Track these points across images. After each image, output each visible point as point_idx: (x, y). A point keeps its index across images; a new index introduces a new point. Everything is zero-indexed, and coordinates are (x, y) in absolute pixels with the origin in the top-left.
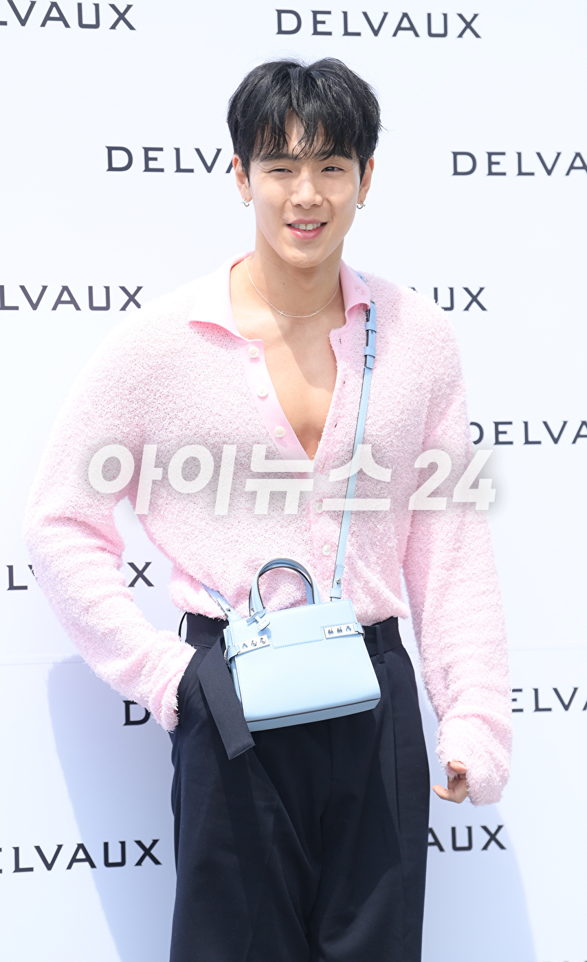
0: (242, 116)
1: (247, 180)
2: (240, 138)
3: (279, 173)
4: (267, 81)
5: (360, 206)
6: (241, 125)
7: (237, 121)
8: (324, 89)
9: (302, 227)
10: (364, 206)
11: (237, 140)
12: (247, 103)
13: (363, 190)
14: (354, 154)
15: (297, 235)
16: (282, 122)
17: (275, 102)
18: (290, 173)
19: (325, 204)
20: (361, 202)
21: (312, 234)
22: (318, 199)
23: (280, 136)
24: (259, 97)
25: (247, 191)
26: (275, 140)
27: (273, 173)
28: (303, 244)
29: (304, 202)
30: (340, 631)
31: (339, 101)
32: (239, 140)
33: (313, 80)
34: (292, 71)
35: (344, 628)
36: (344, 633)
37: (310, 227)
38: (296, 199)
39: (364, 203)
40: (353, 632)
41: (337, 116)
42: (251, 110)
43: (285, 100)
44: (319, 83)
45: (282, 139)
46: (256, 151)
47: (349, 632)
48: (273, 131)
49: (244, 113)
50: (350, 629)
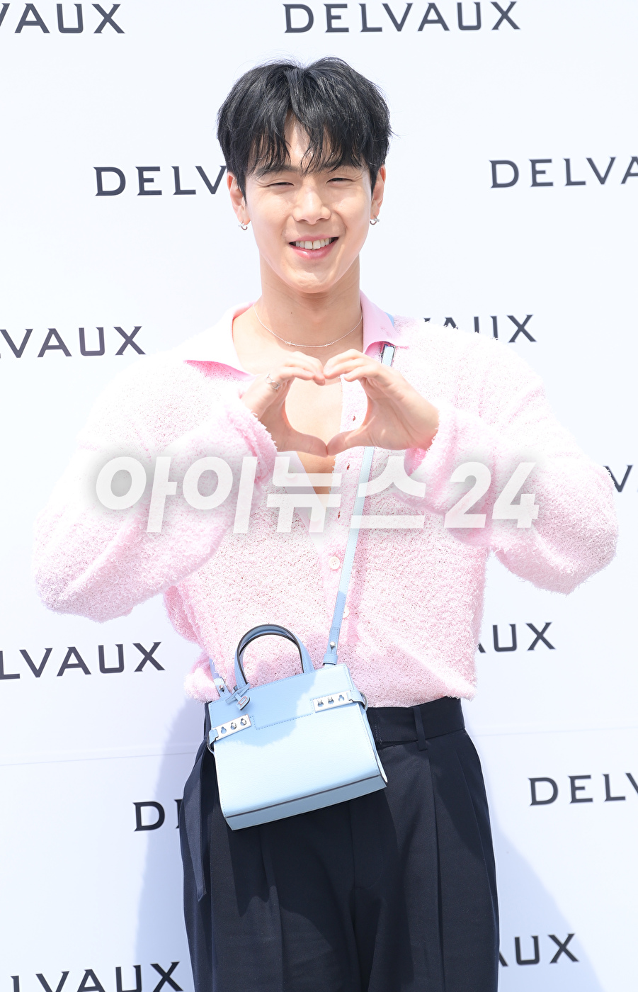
0: (233, 127)
1: (243, 199)
2: (233, 151)
3: (280, 187)
4: (259, 85)
5: (373, 222)
6: (233, 136)
7: (228, 133)
8: (326, 89)
9: (309, 245)
10: (378, 221)
11: (229, 154)
12: (238, 111)
13: (376, 204)
14: (363, 162)
15: (302, 256)
16: (281, 130)
17: (270, 108)
18: (291, 186)
19: (334, 217)
20: (375, 216)
21: (319, 253)
22: (325, 212)
23: (280, 146)
24: (252, 103)
25: (244, 212)
26: (273, 151)
27: (272, 187)
28: (310, 265)
29: (309, 217)
30: (331, 701)
31: (344, 102)
32: (232, 154)
33: (313, 80)
34: (288, 74)
35: (336, 698)
36: (336, 703)
37: (317, 245)
38: (299, 214)
39: (378, 218)
40: (347, 701)
41: (343, 118)
42: (243, 118)
43: (282, 104)
44: (320, 82)
45: (282, 149)
46: (251, 163)
47: (342, 702)
48: (271, 140)
49: (236, 121)
50: (343, 698)
